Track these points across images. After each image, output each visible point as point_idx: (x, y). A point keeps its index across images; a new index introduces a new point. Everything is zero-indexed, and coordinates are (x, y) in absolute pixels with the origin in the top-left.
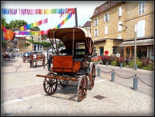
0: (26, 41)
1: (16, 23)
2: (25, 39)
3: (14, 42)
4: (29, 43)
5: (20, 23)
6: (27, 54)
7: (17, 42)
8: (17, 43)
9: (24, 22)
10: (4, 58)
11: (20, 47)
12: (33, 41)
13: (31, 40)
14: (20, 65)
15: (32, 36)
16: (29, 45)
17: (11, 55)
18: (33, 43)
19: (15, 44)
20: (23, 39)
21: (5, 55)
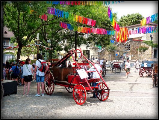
0: (142, 43)
1: (127, 19)
2: (141, 41)
3: (125, 45)
4: (146, 46)
5: (133, 19)
6: (147, 63)
7: (130, 45)
8: (130, 47)
9: (138, 16)
10: (112, 69)
11: (133, 53)
12: (153, 42)
13: (149, 42)
14: (136, 81)
15: (151, 36)
16: (146, 49)
17: (121, 63)
18: (152, 47)
19: (127, 48)
20: (137, 41)
21: (114, 64)
